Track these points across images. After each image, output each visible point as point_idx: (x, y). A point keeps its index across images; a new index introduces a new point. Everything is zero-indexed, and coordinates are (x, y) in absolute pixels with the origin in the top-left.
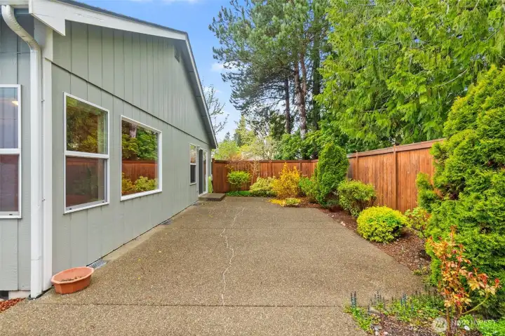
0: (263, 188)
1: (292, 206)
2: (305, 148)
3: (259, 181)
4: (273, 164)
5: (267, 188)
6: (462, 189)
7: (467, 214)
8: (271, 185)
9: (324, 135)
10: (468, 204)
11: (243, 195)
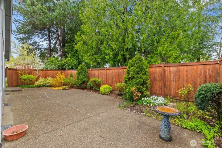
0: (44, 83)
1: (65, 89)
2: (62, 65)
3: (41, 79)
4: (46, 71)
5: (47, 83)
6: (133, 78)
7: (135, 83)
8: (48, 81)
9: (71, 61)
10: (135, 81)
11: (31, 87)
